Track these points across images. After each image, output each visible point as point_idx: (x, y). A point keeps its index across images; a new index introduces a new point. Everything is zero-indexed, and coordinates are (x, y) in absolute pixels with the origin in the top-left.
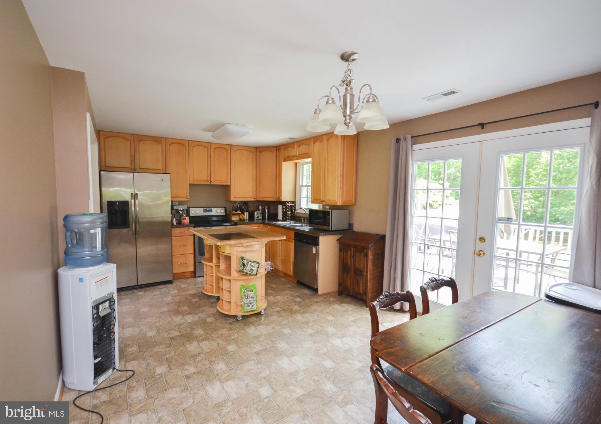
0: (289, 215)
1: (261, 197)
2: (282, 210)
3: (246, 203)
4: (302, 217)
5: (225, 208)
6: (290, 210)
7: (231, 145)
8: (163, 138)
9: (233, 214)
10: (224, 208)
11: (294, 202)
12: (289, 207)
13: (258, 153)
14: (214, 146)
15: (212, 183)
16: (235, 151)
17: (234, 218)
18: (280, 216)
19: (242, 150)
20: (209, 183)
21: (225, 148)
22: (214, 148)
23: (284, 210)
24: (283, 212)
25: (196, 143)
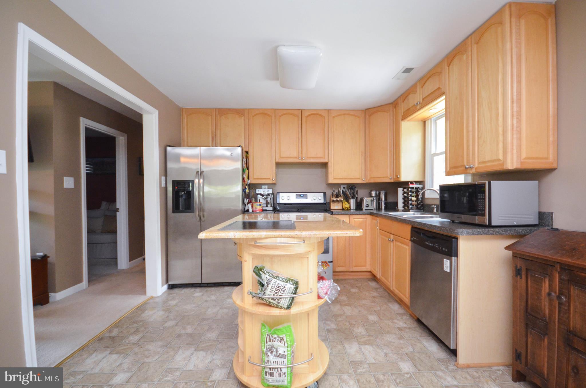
0: (414, 203)
1: (371, 178)
2: (403, 195)
3: (352, 187)
4: (433, 205)
5: (325, 194)
6: (414, 194)
7: (328, 111)
8: (246, 109)
9: (333, 201)
10: (323, 194)
11: (421, 182)
12: (414, 190)
13: (367, 116)
14: (306, 114)
15: (304, 161)
16: (334, 117)
17: (335, 207)
18: (401, 205)
19: (344, 114)
20: (300, 161)
21: (321, 116)
22: (306, 115)
23: (406, 195)
24: (405, 198)
25: (285, 112)
